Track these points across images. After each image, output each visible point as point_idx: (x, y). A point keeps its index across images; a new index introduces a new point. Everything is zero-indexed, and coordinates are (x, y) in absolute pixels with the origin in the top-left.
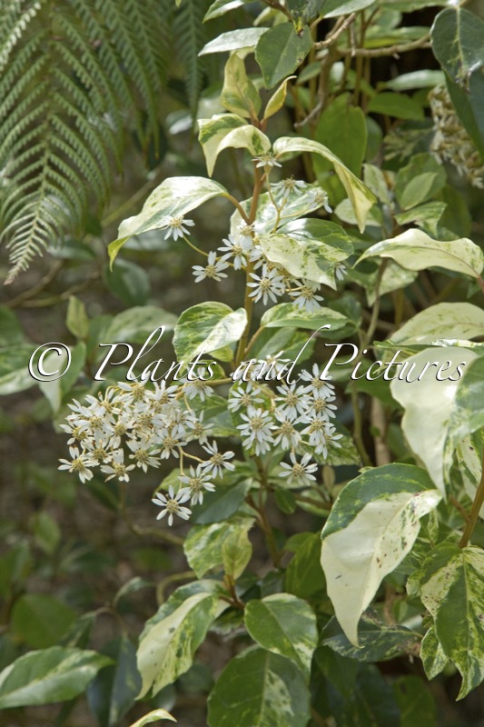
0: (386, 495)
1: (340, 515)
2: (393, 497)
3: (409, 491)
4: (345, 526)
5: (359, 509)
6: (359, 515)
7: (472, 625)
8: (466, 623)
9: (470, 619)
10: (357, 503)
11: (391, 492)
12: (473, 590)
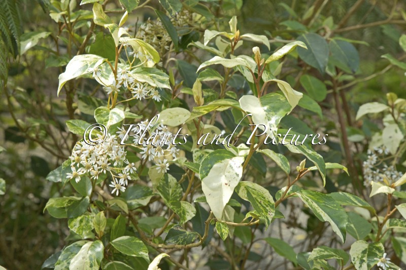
0: (220, 161)
1: (204, 172)
2: (223, 161)
3: (228, 158)
4: (207, 175)
5: (211, 168)
6: (211, 170)
7: (259, 205)
8: (257, 205)
9: (258, 203)
10: (209, 166)
11: (221, 160)
12: (254, 194)
